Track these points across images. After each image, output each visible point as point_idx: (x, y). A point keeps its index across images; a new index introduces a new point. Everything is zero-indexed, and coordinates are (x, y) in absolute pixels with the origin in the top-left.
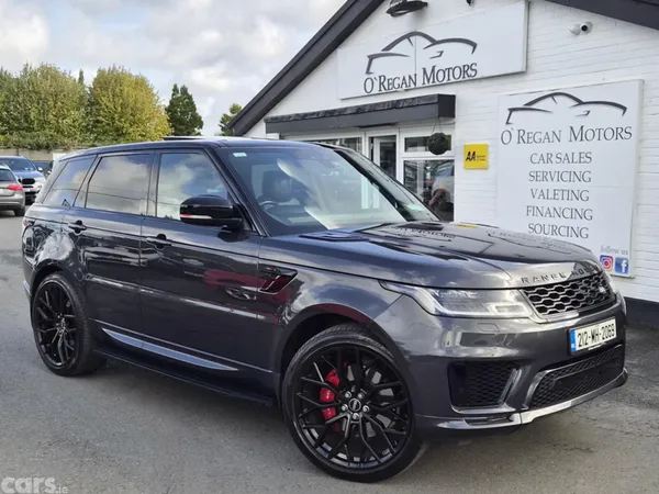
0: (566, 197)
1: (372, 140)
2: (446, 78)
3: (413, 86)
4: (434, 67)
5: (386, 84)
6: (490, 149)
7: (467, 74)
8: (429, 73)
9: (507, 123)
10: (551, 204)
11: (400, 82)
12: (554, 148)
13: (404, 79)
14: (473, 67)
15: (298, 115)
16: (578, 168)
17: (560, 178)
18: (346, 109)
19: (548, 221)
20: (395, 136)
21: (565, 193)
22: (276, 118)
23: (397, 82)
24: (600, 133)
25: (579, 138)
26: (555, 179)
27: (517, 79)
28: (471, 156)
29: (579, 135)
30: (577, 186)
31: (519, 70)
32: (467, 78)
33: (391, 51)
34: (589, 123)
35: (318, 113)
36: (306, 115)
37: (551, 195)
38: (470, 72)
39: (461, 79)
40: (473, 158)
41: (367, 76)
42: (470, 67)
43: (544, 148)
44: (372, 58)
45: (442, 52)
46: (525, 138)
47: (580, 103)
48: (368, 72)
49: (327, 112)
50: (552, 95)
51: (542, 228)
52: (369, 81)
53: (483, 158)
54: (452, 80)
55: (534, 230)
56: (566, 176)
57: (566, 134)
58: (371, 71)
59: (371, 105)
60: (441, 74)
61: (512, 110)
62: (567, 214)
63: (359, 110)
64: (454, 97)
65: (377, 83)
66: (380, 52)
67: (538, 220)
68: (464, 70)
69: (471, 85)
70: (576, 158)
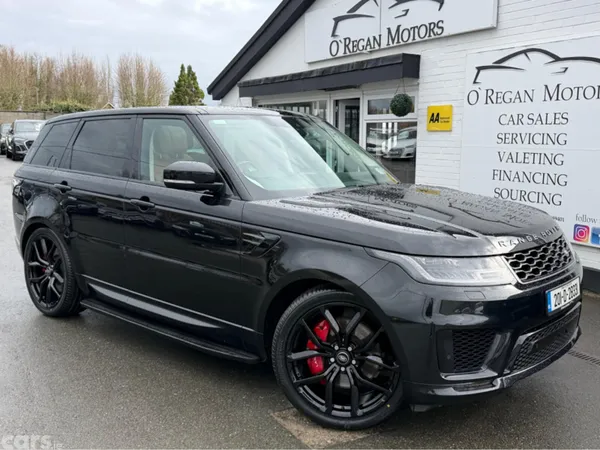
0: (537, 161)
1: (337, 103)
2: (411, 38)
3: (377, 47)
4: (399, 26)
5: (351, 46)
6: (455, 110)
7: (434, 33)
8: (393, 33)
9: (475, 82)
10: (520, 168)
11: (365, 44)
12: (526, 108)
13: (369, 40)
14: (440, 25)
15: (267, 79)
16: (552, 130)
17: (532, 139)
18: (312, 72)
19: (515, 186)
20: (359, 99)
21: (537, 157)
22: (248, 82)
23: (362, 43)
24: (578, 92)
25: (555, 97)
26: (526, 141)
27: (486, 36)
28: (435, 118)
29: (555, 94)
30: (550, 149)
31: (489, 26)
32: (433, 36)
33: (357, 13)
34: (566, 81)
35: (286, 77)
36: (275, 78)
37: (521, 158)
38: (436, 30)
39: (426, 38)
40: (437, 120)
41: (332, 39)
42: (436, 25)
43: (514, 109)
44: (338, 20)
45: (407, 11)
46: (494, 98)
47: (557, 59)
48: (333, 35)
49: (294, 75)
50: (525, 52)
51: (510, 193)
52: (335, 44)
53: (447, 120)
54: (417, 39)
55: (500, 194)
56: (538, 139)
57: (540, 94)
58: (336, 34)
59: (335, 67)
60: (406, 34)
61: (480, 69)
62: (538, 178)
63: (324, 73)
64: (418, 57)
65: (342, 46)
66: (345, 14)
67: (506, 184)
68: (430, 28)
69: (437, 43)
70: (551, 119)
